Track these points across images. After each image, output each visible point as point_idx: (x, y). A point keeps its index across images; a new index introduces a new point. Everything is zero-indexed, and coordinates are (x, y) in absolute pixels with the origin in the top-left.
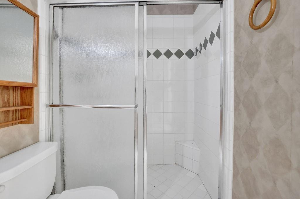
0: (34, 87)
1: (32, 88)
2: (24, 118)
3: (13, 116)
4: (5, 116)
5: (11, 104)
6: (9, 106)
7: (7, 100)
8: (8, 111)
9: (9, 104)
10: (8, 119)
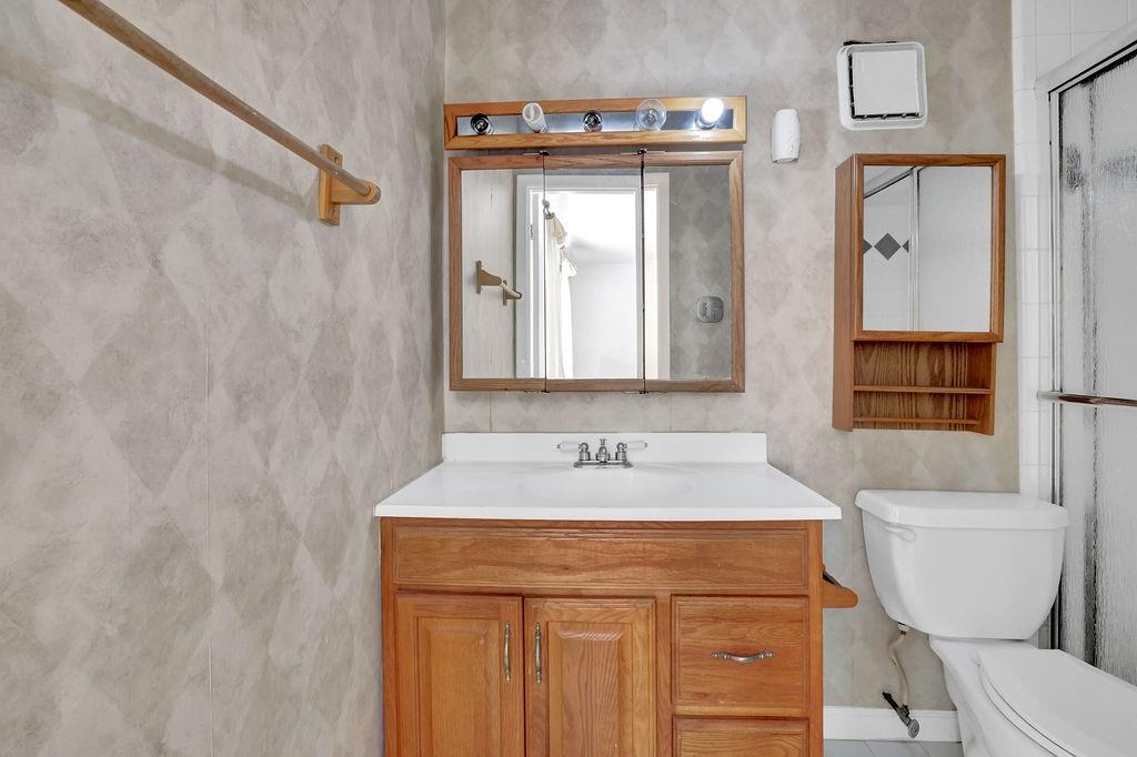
0: (995, 343)
1: (991, 344)
2: (973, 418)
3: (951, 408)
4: (935, 409)
5: (948, 381)
6: (943, 386)
7: (940, 373)
8: (942, 395)
9: (943, 381)
10: (941, 414)
